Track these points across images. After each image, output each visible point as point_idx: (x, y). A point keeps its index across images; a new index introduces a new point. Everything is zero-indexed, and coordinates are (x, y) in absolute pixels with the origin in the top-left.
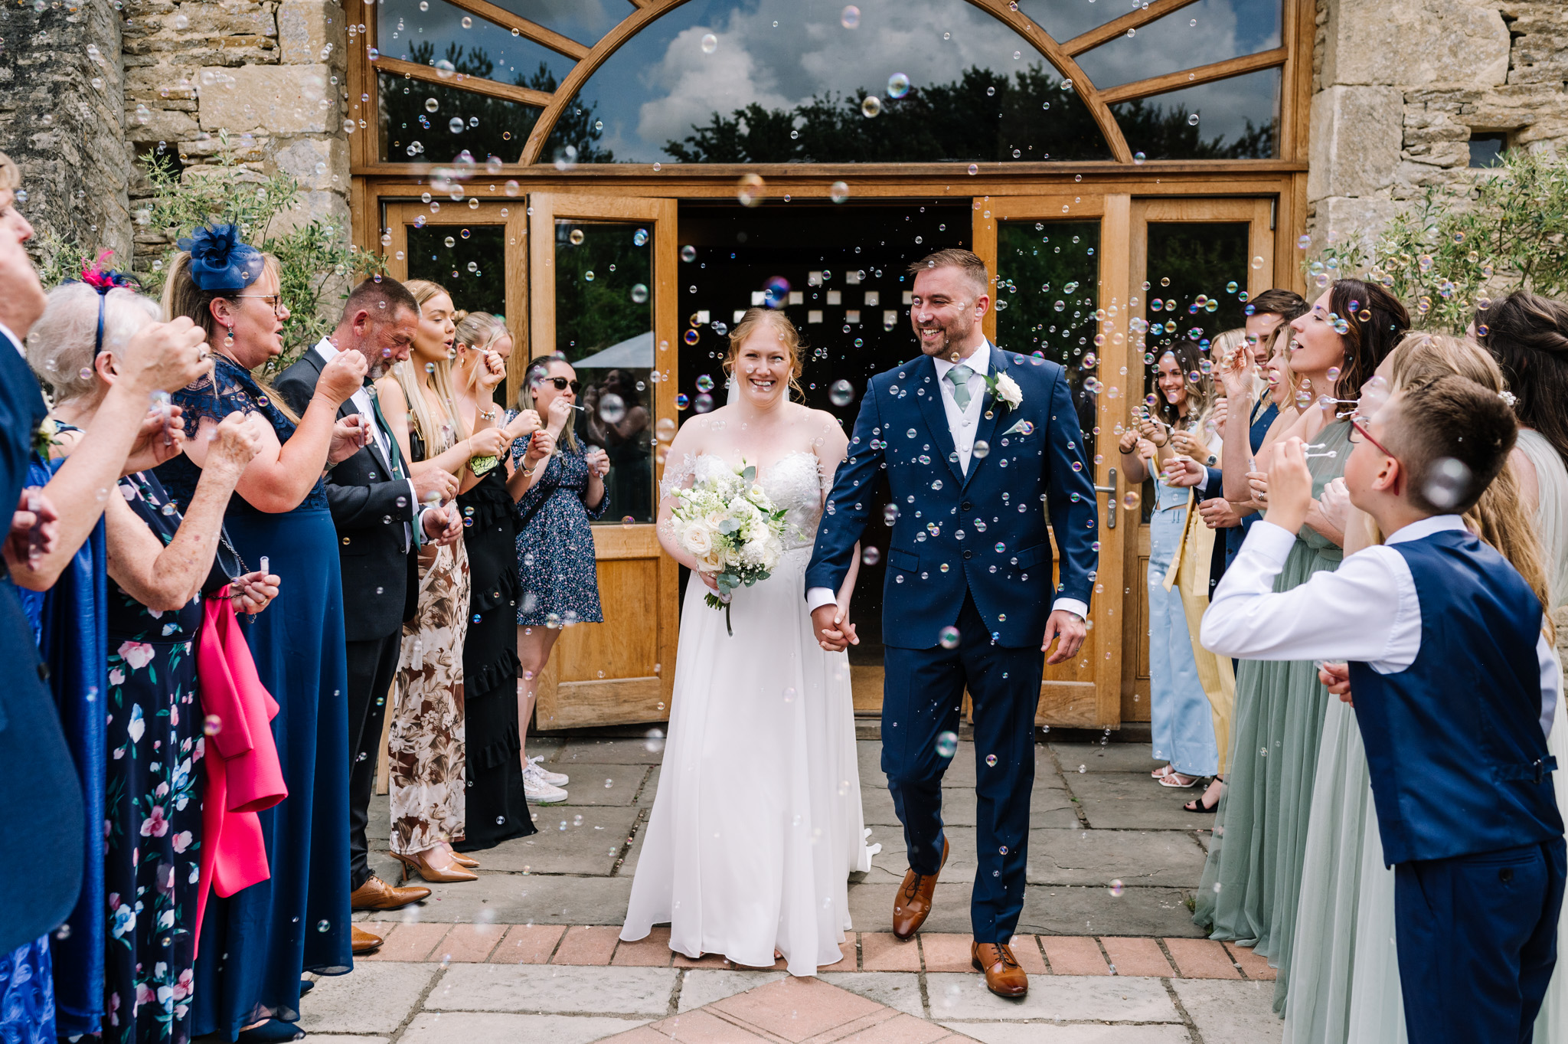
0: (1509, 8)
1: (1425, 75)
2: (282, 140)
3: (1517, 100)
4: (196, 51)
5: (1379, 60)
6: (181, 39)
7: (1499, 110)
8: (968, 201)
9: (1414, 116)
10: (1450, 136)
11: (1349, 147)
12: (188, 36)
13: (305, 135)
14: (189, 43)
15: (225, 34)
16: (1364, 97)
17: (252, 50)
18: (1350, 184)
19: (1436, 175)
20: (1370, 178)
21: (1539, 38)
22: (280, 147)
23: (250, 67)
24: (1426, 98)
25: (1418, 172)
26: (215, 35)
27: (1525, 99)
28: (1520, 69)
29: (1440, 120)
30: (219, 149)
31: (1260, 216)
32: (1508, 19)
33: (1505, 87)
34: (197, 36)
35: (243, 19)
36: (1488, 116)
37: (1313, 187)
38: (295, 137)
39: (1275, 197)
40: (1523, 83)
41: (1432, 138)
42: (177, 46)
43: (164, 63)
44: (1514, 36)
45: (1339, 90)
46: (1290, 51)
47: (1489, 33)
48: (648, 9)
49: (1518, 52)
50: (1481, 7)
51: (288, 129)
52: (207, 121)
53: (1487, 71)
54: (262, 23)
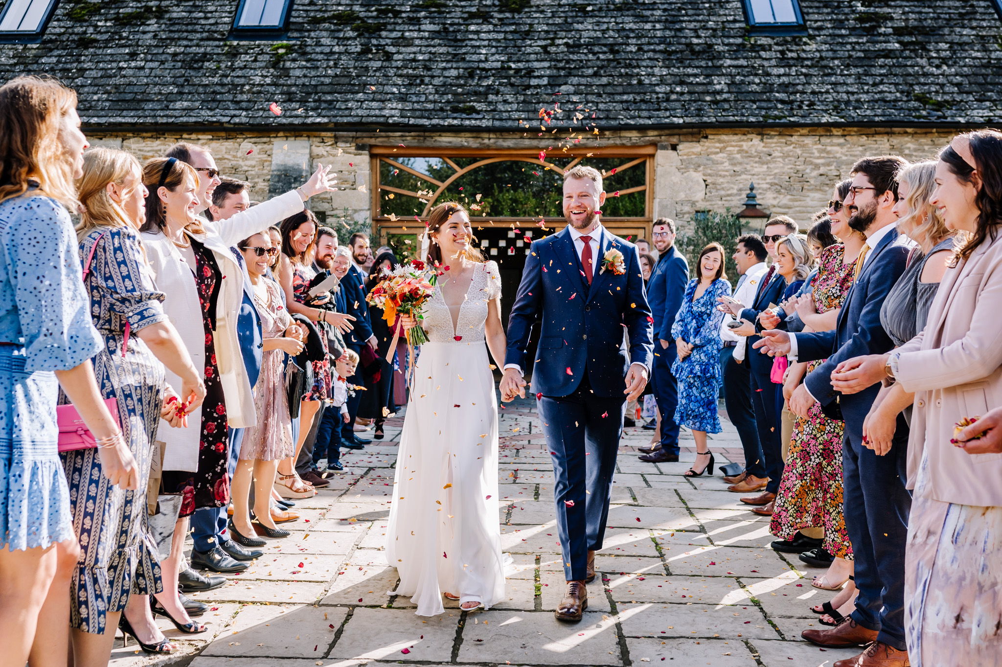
0: (705, 178)
1: (682, 196)
2: (356, 211)
3: (708, 203)
5: (668, 192)
7: (703, 206)
9: (679, 207)
10: (689, 213)
13: (363, 210)
15: (341, 181)
16: (665, 202)
17: (348, 186)
19: (685, 224)
21: (714, 186)
22: (355, 213)
23: (347, 190)
24: (682, 202)
26: (338, 181)
27: (710, 203)
28: (708, 194)
29: (687, 208)
30: (337, 213)
32: (705, 181)
33: (705, 200)
35: (346, 177)
36: (700, 207)
38: (361, 210)
39: (644, 228)
40: (709, 198)
41: (685, 213)
44: (706, 185)
46: (647, 187)
47: (699, 184)
48: (460, 172)
49: (708, 190)
50: (698, 177)
51: (357, 208)
52: (334, 206)
53: (699, 195)
54: (351, 178)
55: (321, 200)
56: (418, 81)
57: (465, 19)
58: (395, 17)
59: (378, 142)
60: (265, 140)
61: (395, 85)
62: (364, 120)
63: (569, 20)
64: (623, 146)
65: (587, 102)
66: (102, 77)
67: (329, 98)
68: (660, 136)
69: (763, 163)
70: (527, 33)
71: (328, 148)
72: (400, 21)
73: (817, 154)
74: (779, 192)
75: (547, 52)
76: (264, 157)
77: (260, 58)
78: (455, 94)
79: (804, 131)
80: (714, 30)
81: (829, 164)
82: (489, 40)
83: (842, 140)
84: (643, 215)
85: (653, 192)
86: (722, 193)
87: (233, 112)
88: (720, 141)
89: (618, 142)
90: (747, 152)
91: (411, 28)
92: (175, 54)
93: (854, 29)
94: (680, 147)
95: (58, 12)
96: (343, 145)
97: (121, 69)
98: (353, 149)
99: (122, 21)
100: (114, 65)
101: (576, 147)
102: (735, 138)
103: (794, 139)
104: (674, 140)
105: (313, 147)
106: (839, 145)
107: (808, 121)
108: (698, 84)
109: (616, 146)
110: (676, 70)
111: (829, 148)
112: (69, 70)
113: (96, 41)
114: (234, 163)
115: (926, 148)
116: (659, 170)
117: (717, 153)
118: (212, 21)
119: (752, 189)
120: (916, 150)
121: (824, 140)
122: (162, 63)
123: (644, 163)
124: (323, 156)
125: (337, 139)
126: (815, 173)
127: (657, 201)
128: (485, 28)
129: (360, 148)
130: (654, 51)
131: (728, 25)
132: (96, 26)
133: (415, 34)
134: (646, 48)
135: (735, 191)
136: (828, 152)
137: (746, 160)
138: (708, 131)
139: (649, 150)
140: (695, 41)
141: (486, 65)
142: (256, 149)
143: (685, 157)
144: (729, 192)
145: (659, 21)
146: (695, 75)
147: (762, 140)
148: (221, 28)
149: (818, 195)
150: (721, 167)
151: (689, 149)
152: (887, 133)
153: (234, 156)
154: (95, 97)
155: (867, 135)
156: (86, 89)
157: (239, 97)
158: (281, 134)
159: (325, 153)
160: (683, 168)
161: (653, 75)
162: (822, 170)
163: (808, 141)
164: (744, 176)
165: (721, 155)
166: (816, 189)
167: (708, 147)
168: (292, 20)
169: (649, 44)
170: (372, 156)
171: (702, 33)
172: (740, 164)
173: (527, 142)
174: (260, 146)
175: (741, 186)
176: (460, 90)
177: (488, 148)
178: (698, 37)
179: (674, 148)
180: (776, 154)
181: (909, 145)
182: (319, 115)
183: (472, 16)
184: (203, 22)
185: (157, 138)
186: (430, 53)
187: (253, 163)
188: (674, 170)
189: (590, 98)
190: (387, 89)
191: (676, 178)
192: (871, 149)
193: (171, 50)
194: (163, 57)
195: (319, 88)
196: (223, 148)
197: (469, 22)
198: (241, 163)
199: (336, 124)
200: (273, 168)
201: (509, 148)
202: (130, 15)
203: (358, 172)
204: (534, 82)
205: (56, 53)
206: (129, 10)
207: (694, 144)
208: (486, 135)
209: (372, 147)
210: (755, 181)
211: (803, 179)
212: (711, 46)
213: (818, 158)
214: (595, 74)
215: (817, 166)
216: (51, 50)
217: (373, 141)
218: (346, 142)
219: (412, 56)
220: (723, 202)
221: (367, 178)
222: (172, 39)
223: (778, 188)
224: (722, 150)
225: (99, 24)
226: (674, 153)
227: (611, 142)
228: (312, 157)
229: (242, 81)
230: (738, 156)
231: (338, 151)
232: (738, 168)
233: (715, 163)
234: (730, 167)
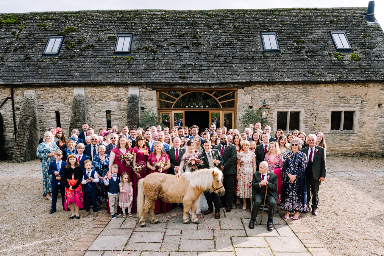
0: (251, 97)
1: (245, 102)
2: (153, 107)
5: (241, 101)
7: (251, 105)
8: (209, 111)
10: (247, 107)
11: (239, 108)
13: (155, 107)
14: (145, 99)
16: (240, 104)
18: (239, 111)
19: (246, 110)
21: (254, 99)
23: (150, 101)
24: (245, 104)
25: (244, 110)
26: (147, 99)
29: (246, 106)
30: (147, 108)
31: (233, 112)
33: (251, 103)
37: (237, 110)
40: (253, 103)
43: (143, 101)
46: (235, 99)
47: (250, 99)
48: (182, 95)
49: (252, 100)
50: (249, 97)
52: (147, 106)
53: (250, 102)
54: (151, 98)
55: (143, 104)
56: (169, 69)
57: (182, 49)
58: (162, 48)
59: (159, 87)
60: (126, 87)
61: (163, 69)
62: (155, 81)
63: (212, 49)
64: (228, 88)
65: (218, 75)
66: (77, 68)
67: (144, 74)
68: (239, 85)
69: (268, 93)
70: (200, 53)
71: (144, 89)
72: (163, 49)
73: (283, 90)
74: (272, 101)
75: (206, 59)
76: (126, 92)
77: (123, 61)
78: (180, 72)
79: (279, 83)
80: (254, 52)
81: (286, 93)
82: (190, 55)
83: (290, 86)
84: (234, 107)
85: (237, 100)
86: (256, 101)
87: (116, 79)
88: (256, 86)
89: (227, 87)
90: (263, 89)
91: (167, 51)
92: (98, 60)
93: (294, 51)
94: (245, 88)
95: (63, 47)
96: (149, 88)
97: (83, 65)
98: (151, 89)
99: (82, 50)
100: (81, 64)
101: (215, 88)
102: (260, 85)
103: (276, 86)
104: (243, 86)
105: (140, 89)
106: (289, 87)
107: (280, 80)
108: (249, 69)
109: (226, 88)
110: (243, 64)
111: (286, 88)
112: (67, 65)
113: (74, 56)
114: (117, 94)
115: (313, 88)
116: (239, 95)
117: (255, 90)
118: (109, 49)
119: (264, 101)
120: (310, 89)
121: (285, 86)
122: (95, 63)
123: (234, 92)
124: (143, 91)
125: (147, 87)
126: (282, 95)
127: (238, 103)
128: (188, 51)
129: (153, 89)
130: (237, 59)
131: (258, 50)
132: (74, 51)
133: (168, 54)
134: (235, 58)
135: (260, 101)
136: (286, 89)
137: (263, 92)
138: (252, 84)
139: (236, 89)
140: (249, 55)
141: (189, 63)
142: (124, 90)
143: (246, 91)
144: (258, 101)
145: (238, 49)
146: (249, 66)
147: (267, 86)
148: (111, 52)
149: (283, 102)
150: (256, 94)
151: (247, 89)
152: (303, 84)
153: (117, 92)
154: (76, 74)
155: (297, 84)
156: (73, 72)
157: (118, 74)
158: (131, 85)
160: (245, 94)
161: (237, 66)
162: (284, 94)
163: (280, 86)
164: (262, 96)
166: (282, 100)
167: (252, 88)
168: (132, 49)
169: (236, 56)
170: (157, 91)
171: (251, 53)
172: (261, 93)
173: (201, 87)
174: (125, 89)
175: (261, 99)
176: (181, 71)
177: (190, 88)
178: (249, 54)
179: (243, 88)
180: (272, 90)
181: (309, 87)
182: (142, 80)
183: (184, 47)
184: (105, 50)
185: (95, 87)
186: (173, 59)
187: (123, 94)
188: (243, 95)
189: (219, 73)
190: (161, 71)
191: (244, 97)
192: (298, 88)
193: (97, 59)
194: (95, 61)
195: (141, 71)
196: (114, 89)
197: (184, 49)
198: (119, 94)
199: (146, 82)
200: (129, 95)
201: (196, 89)
202: (84, 47)
203: (153, 96)
204: (203, 68)
205: (63, 60)
206: (83, 46)
207: (248, 87)
208: (190, 85)
209: (157, 88)
210: (265, 98)
211: (279, 97)
212: (253, 57)
213: (283, 91)
214: (220, 66)
215: (283, 93)
216: (61, 59)
217: (157, 87)
218: (149, 87)
219: (167, 60)
220: (256, 104)
221: (156, 98)
222: (97, 56)
223: (272, 100)
224: (256, 89)
225: (75, 50)
226: (243, 90)
227: (225, 87)
228: (140, 92)
229: (118, 68)
230: (261, 91)
231: (147, 90)
232: (261, 94)
233: (254, 93)
234: (258, 94)
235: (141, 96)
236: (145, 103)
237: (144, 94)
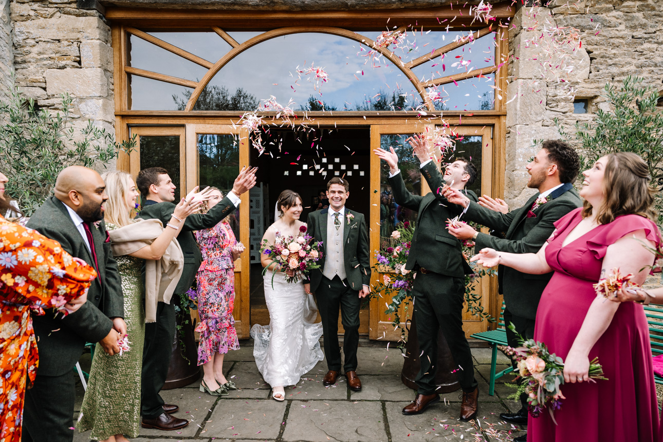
0: (590, 48)
1: (556, 76)
2: (82, 99)
3: (593, 86)
4: (45, 62)
5: (537, 69)
6: (39, 57)
7: (587, 90)
8: (369, 126)
9: (551, 91)
10: (566, 100)
11: (525, 104)
12: (42, 56)
13: (91, 98)
14: (42, 59)
15: (58, 55)
16: (530, 84)
17: (68, 62)
18: (525, 119)
19: (560, 116)
20: (533, 117)
21: (602, 60)
22: (81, 102)
23: (68, 69)
24: (556, 84)
25: (553, 115)
26: (53, 55)
27: (596, 85)
28: (594, 73)
29: (562, 93)
30: (55, 103)
31: (486, 133)
32: (589, 52)
33: (588, 80)
34: (45, 56)
35: (65, 49)
36: (581, 92)
37: (509, 121)
38: (87, 98)
39: (493, 126)
40: (595, 78)
41: (559, 101)
42: (37, 60)
43: (32, 68)
44: (592, 59)
45: (520, 81)
47: (580, 58)
49: (593, 66)
50: (579, 47)
51: (84, 95)
52: (50, 91)
53: (583, 73)
54: (73, 51)
55: (32, 84)
86: (614, 70)
90: (653, 9)
94: (554, 3)
98: (72, 7)
105: (14, 4)
116: (523, 38)
117: (609, 10)
124: (28, 17)
129: (84, 5)
135: (633, 68)
137: (650, 22)
139: (504, 12)
143: (561, 17)
144: (625, 69)
150: (613, 33)
151: (569, 5)
159: (32, 13)
164: (646, 45)
165: (615, 13)
170: (112, 24)
172: (643, 26)
175: (642, 60)
179: (545, 2)
188: (546, 35)
191: (549, 47)
203: (84, 41)
220: (616, 84)
221: (98, 51)
230: (640, 15)
231: (51, 11)
232: (639, 33)
233: (607, 25)
234: (628, 32)
235: (19, 39)
236: (39, 77)
237: (35, 33)
